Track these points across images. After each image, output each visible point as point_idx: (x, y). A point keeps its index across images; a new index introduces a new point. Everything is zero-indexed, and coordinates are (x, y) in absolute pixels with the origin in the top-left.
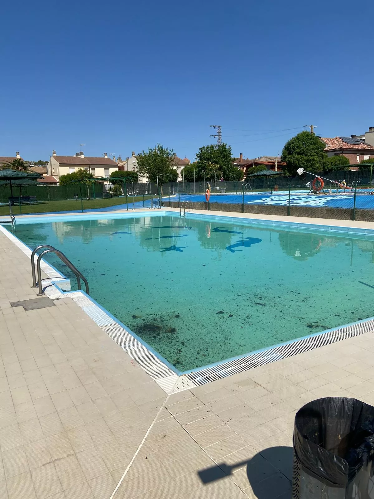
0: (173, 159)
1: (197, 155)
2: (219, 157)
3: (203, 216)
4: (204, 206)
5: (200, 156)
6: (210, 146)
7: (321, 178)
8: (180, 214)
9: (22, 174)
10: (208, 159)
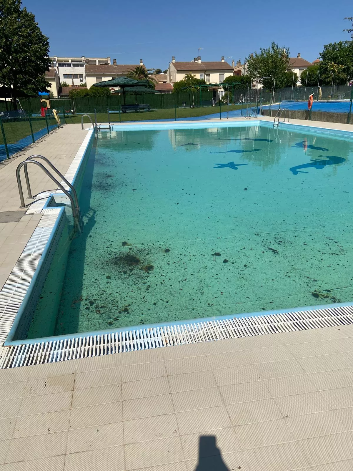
0: (288, 60)
1: (320, 54)
2: (347, 55)
3: (297, 127)
4: (305, 116)
5: (324, 56)
6: (338, 42)
8: (274, 124)
9: (133, 81)
10: (333, 58)
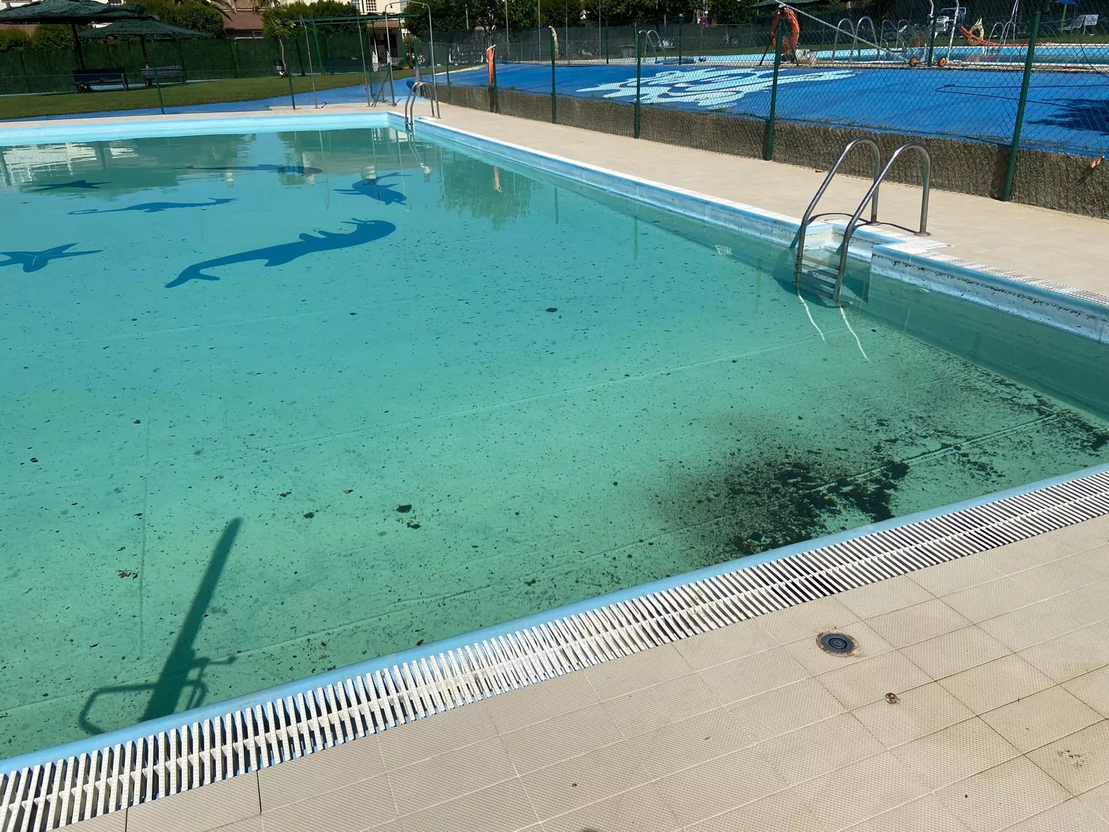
7: (794, 10)
8: (407, 123)
